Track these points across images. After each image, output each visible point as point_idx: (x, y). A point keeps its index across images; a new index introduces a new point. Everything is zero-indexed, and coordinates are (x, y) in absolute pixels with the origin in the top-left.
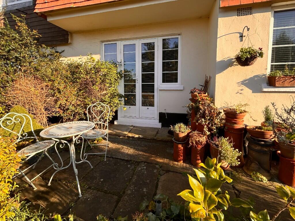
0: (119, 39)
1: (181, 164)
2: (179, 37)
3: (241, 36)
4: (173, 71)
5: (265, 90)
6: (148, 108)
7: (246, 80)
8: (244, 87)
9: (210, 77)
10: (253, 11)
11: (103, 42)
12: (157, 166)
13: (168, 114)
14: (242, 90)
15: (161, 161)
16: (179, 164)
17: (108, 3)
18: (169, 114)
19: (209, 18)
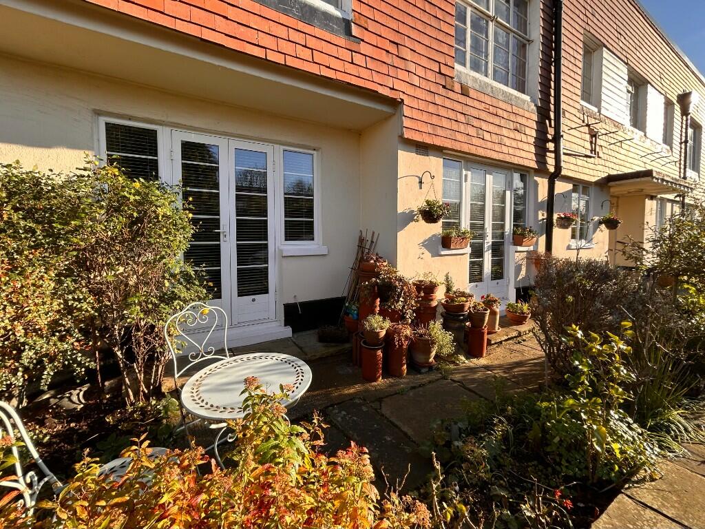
0: (169, 122)
1: (381, 381)
2: (315, 152)
3: (421, 182)
4: (302, 217)
5: (443, 253)
6: (254, 300)
7: (425, 241)
8: (424, 250)
9: (374, 233)
10: (430, 152)
11: (98, 113)
12: (357, 401)
13: (302, 304)
14: (423, 254)
15: (352, 391)
16: (379, 382)
17: (199, 40)
18: (305, 305)
19: (360, 135)
